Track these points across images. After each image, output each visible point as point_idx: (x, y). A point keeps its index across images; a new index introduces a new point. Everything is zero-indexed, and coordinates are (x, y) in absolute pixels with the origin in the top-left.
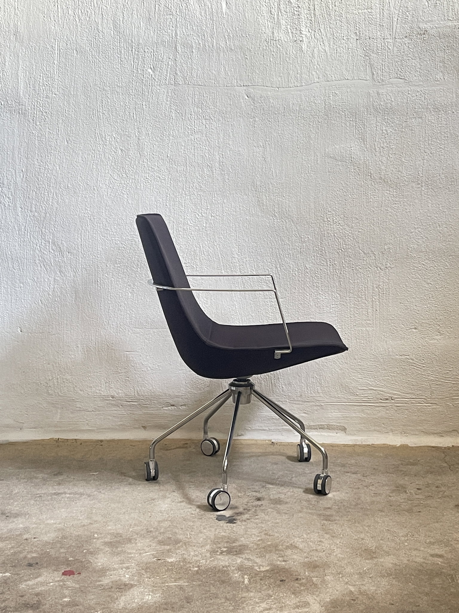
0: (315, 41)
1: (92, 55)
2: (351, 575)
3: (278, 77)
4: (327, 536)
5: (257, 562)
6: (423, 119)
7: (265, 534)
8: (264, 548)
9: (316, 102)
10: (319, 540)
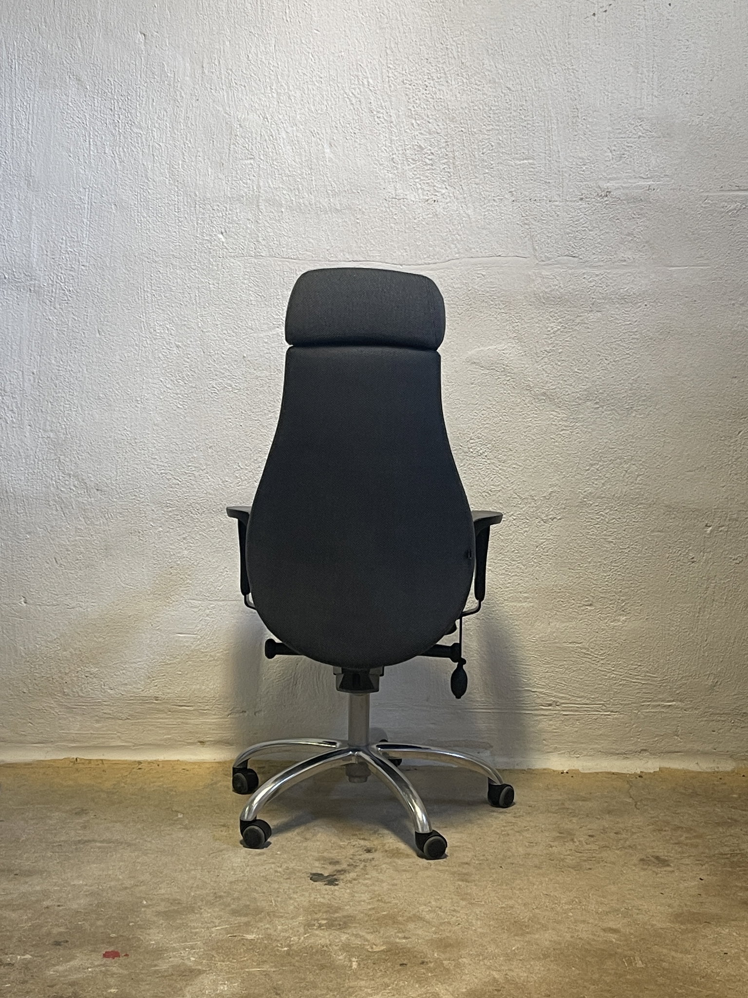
0: (454, 202)
1: (138, 212)
2: (495, 956)
3: (401, 250)
4: (463, 903)
5: (369, 939)
7: (378, 900)
8: (377, 920)
9: (454, 286)
10: (452, 908)
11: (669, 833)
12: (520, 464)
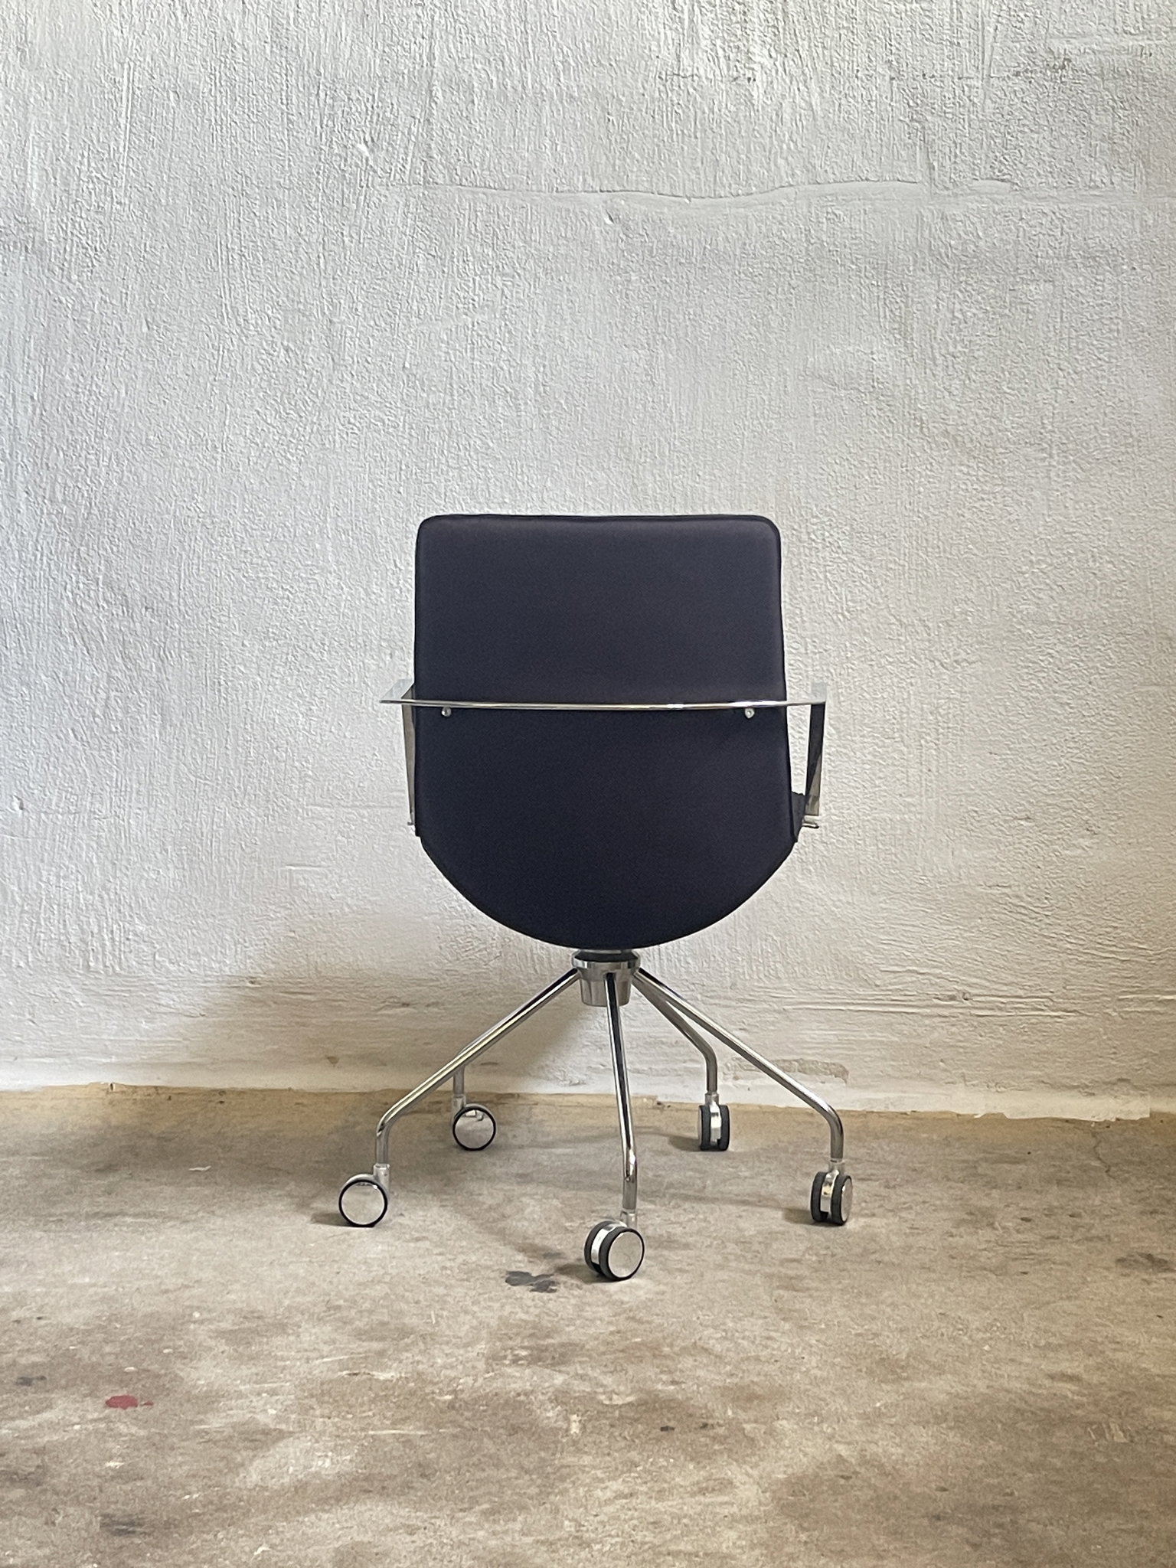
0: (784, 80)
1: (216, 105)
2: (840, 1418)
3: (688, 171)
4: (787, 1326)
5: (605, 1382)
6: (1057, 283)
7: (628, 1318)
9: (784, 235)
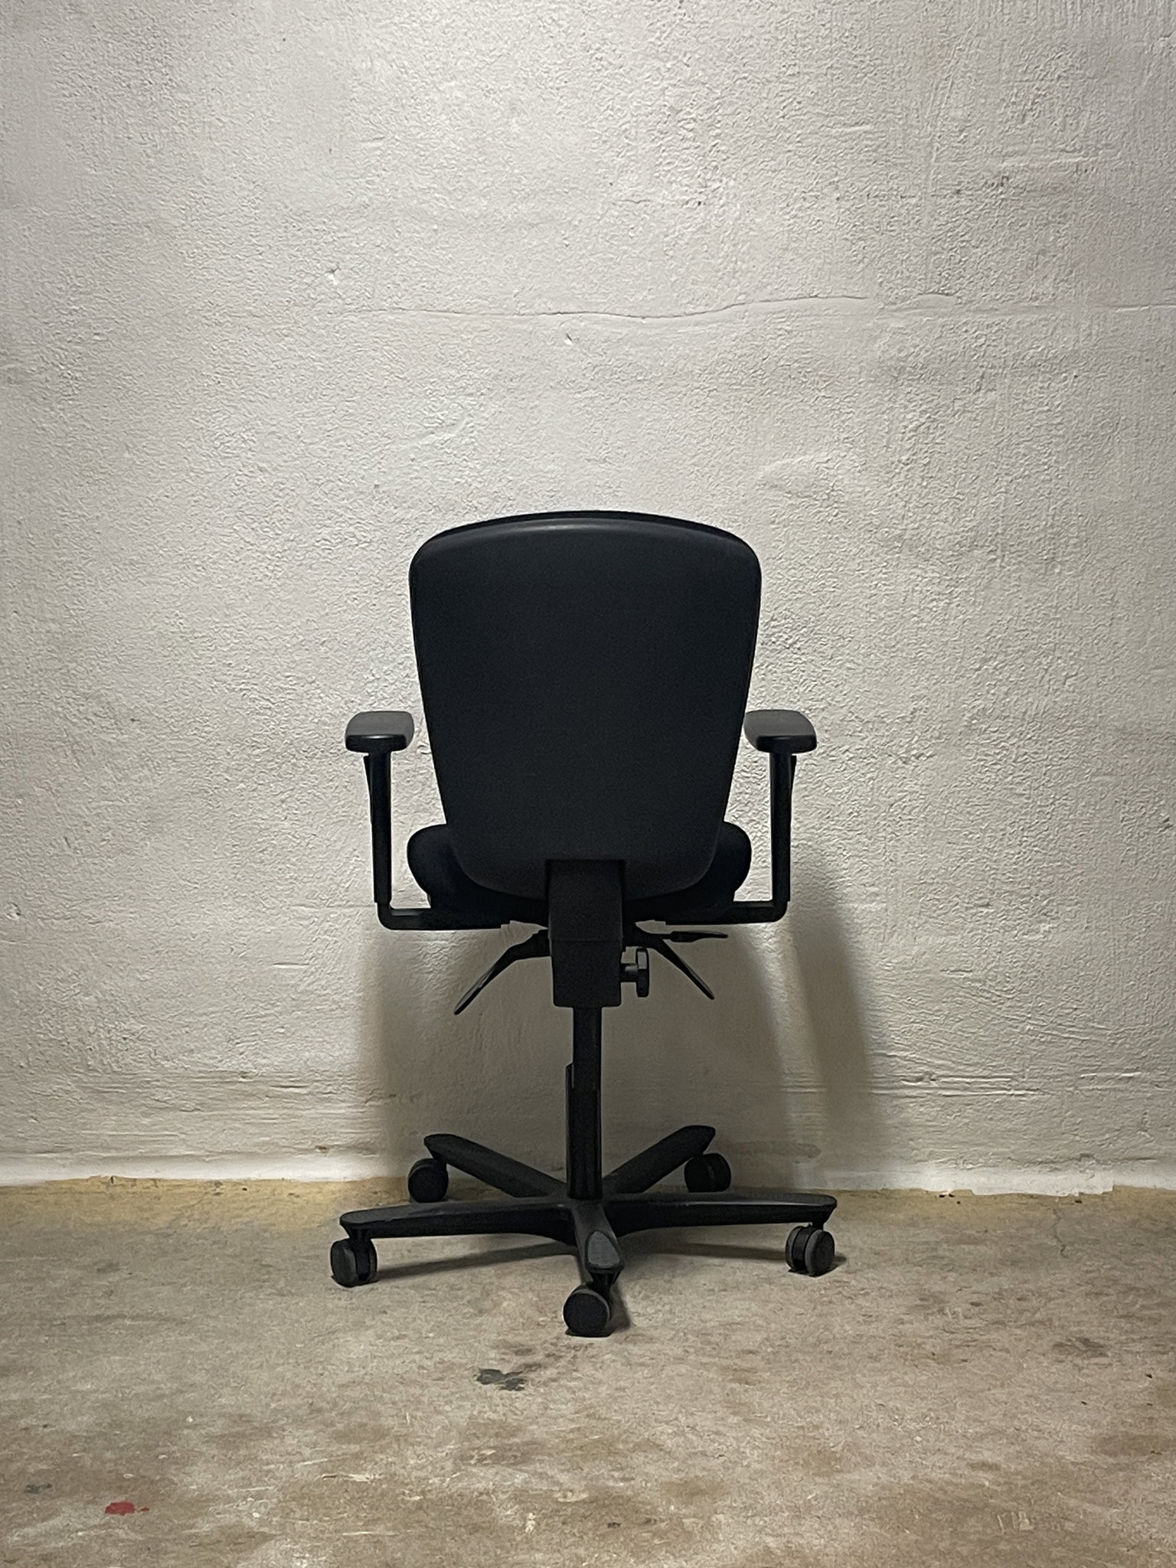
0: (733, 203)
2: (773, 1511)
3: (643, 292)
4: (735, 1420)
5: (562, 1481)
8: (581, 1448)
10: (713, 1429)
11: (1113, 1298)
12: (860, 661)
